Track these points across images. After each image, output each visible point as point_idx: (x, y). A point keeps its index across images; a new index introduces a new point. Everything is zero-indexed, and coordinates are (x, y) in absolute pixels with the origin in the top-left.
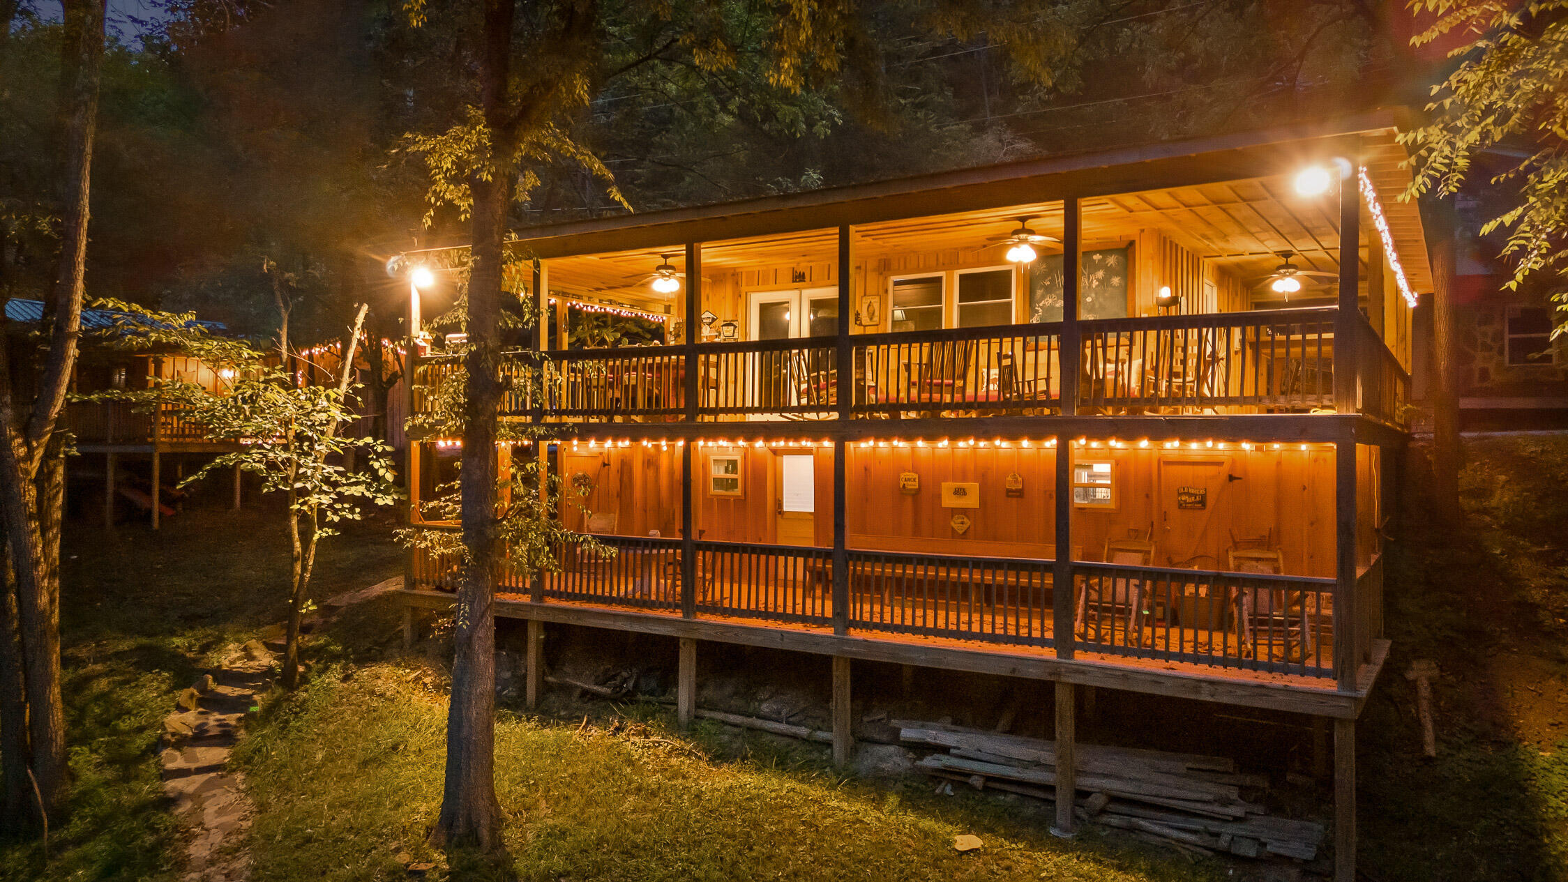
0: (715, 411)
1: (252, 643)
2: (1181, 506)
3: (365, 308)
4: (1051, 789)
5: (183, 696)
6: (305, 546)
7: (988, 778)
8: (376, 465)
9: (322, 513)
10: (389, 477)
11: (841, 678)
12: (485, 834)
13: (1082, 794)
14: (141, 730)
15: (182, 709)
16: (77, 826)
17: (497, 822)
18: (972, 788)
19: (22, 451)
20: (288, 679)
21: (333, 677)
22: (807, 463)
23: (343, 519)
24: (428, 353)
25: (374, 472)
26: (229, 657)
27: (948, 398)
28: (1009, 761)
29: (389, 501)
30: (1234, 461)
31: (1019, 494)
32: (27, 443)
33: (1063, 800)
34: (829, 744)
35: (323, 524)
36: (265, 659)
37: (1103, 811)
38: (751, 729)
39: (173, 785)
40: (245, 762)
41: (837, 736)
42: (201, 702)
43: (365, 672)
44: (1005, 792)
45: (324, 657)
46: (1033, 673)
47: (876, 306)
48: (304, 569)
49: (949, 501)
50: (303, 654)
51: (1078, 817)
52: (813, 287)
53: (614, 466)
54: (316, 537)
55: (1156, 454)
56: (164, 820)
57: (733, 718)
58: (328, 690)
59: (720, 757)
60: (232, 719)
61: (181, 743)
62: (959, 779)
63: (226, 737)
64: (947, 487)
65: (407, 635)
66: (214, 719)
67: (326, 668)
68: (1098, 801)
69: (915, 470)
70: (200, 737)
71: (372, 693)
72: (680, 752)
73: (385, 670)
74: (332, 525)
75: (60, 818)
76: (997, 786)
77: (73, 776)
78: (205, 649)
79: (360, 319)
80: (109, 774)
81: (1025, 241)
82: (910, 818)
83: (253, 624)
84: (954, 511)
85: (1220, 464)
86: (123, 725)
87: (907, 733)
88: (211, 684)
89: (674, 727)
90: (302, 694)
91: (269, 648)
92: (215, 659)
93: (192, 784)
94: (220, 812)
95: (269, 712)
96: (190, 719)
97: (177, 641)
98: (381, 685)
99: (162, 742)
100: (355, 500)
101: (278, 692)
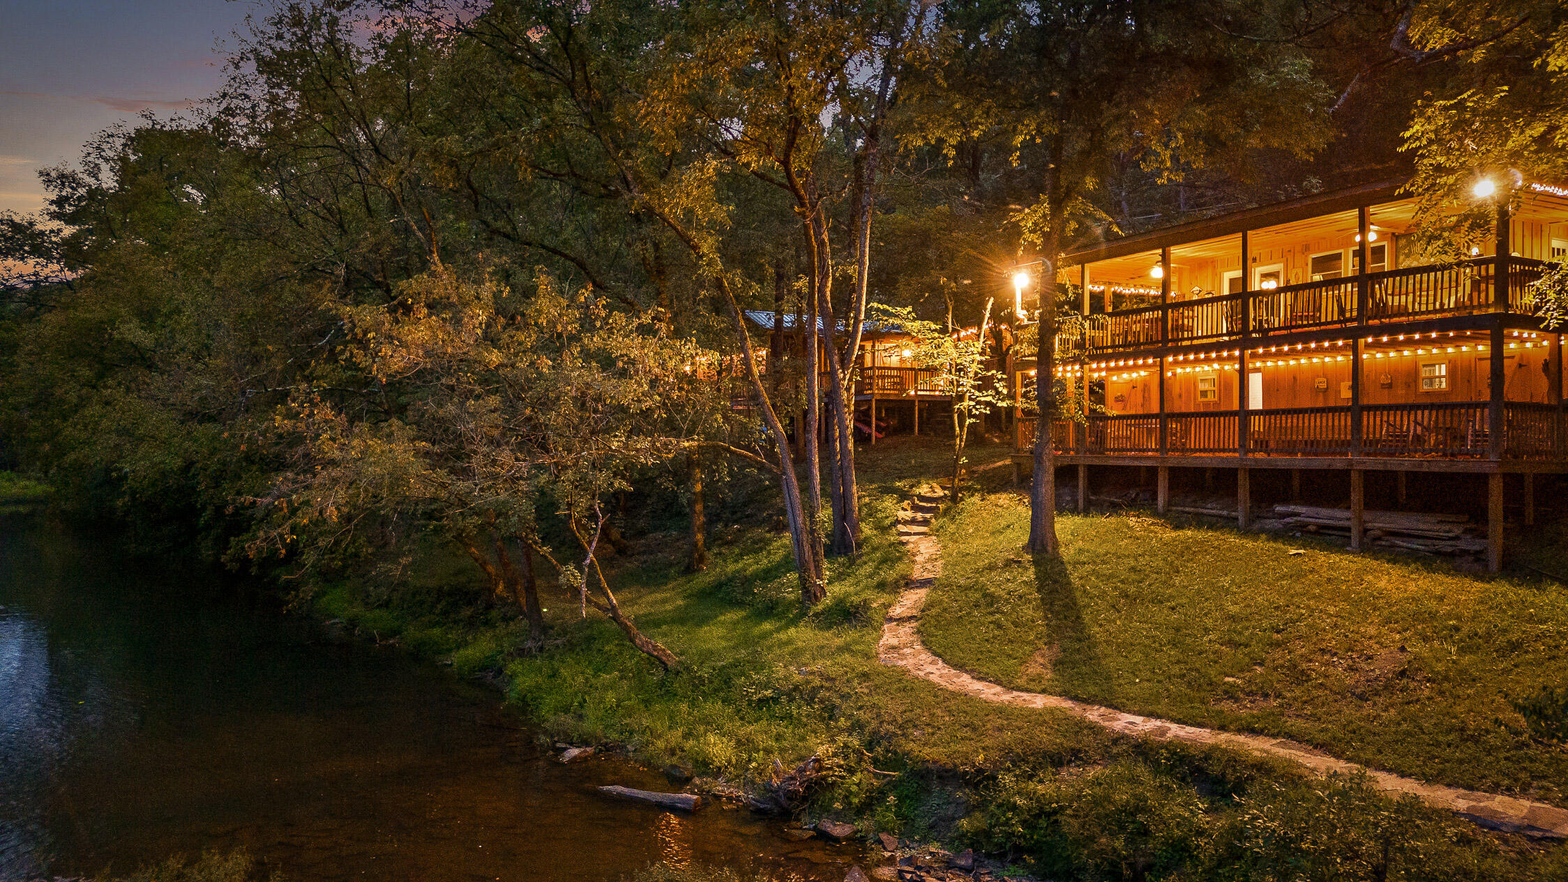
0: (1191, 339)
1: (935, 485)
3: (992, 299)
4: (1348, 529)
5: (905, 504)
6: (962, 428)
7: (1319, 527)
8: (998, 385)
9: (970, 411)
10: (1005, 391)
11: (1243, 480)
12: (1050, 549)
13: (1366, 531)
15: (904, 510)
16: (865, 549)
17: (1056, 544)
18: (1310, 532)
20: (954, 499)
21: (976, 499)
22: (1258, 376)
23: (981, 413)
25: (996, 389)
26: (924, 490)
28: (1333, 518)
29: (1005, 404)
30: (1522, 355)
31: (1389, 386)
32: (843, 372)
33: (1354, 534)
34: (1237, 518)
35: (971, 416)
36: (940, 493)
37: (1379, 538)
38: (1197, 514)
39: (904, 538)
40: (937, 532)
41: (1240, 514)
42: (912, 508)
43: (993, 497)
45: (972, 491)
48: (961, 441)
50: (961, 489)
51: (1362, 542)
54: (967, 423)
55: (1472, 354)
56: (903, 549)
57: (1188, 509)
58: (974, 504)
59: (1177, 527)
60: (928, 516)
61: (906, 523)
62: (1302, 527)
63: (925, 522)
65: (1016, 481)
66: (919, 516)
67: (973, 495)
68: (1375, 533)
69: (1325, 376)
70: (913, 521)
71: (996, 505)
72: (1153, 524)
73: (1004, 496)
74: (975, 416)
75: (859, 546)
77: (862, 531)
78: (912, 487)
79: (989, 306)
80: (875, 532)
82: (1272, 544)
83: (935, 476)
86: (880, 515)
87: (1279, 509)
88: (917, 502)
89: (1155, 514)
90: (960, 506)
91: (944, 488)
92: (917, 491)
93: (913, 539)
94: (927, 548)
95: (946, 512)
96: (909, 514)
97: (898, 484)
98: (1001, 502)
99: (897, 522)
100: (988, 404)
101: (950, 504)
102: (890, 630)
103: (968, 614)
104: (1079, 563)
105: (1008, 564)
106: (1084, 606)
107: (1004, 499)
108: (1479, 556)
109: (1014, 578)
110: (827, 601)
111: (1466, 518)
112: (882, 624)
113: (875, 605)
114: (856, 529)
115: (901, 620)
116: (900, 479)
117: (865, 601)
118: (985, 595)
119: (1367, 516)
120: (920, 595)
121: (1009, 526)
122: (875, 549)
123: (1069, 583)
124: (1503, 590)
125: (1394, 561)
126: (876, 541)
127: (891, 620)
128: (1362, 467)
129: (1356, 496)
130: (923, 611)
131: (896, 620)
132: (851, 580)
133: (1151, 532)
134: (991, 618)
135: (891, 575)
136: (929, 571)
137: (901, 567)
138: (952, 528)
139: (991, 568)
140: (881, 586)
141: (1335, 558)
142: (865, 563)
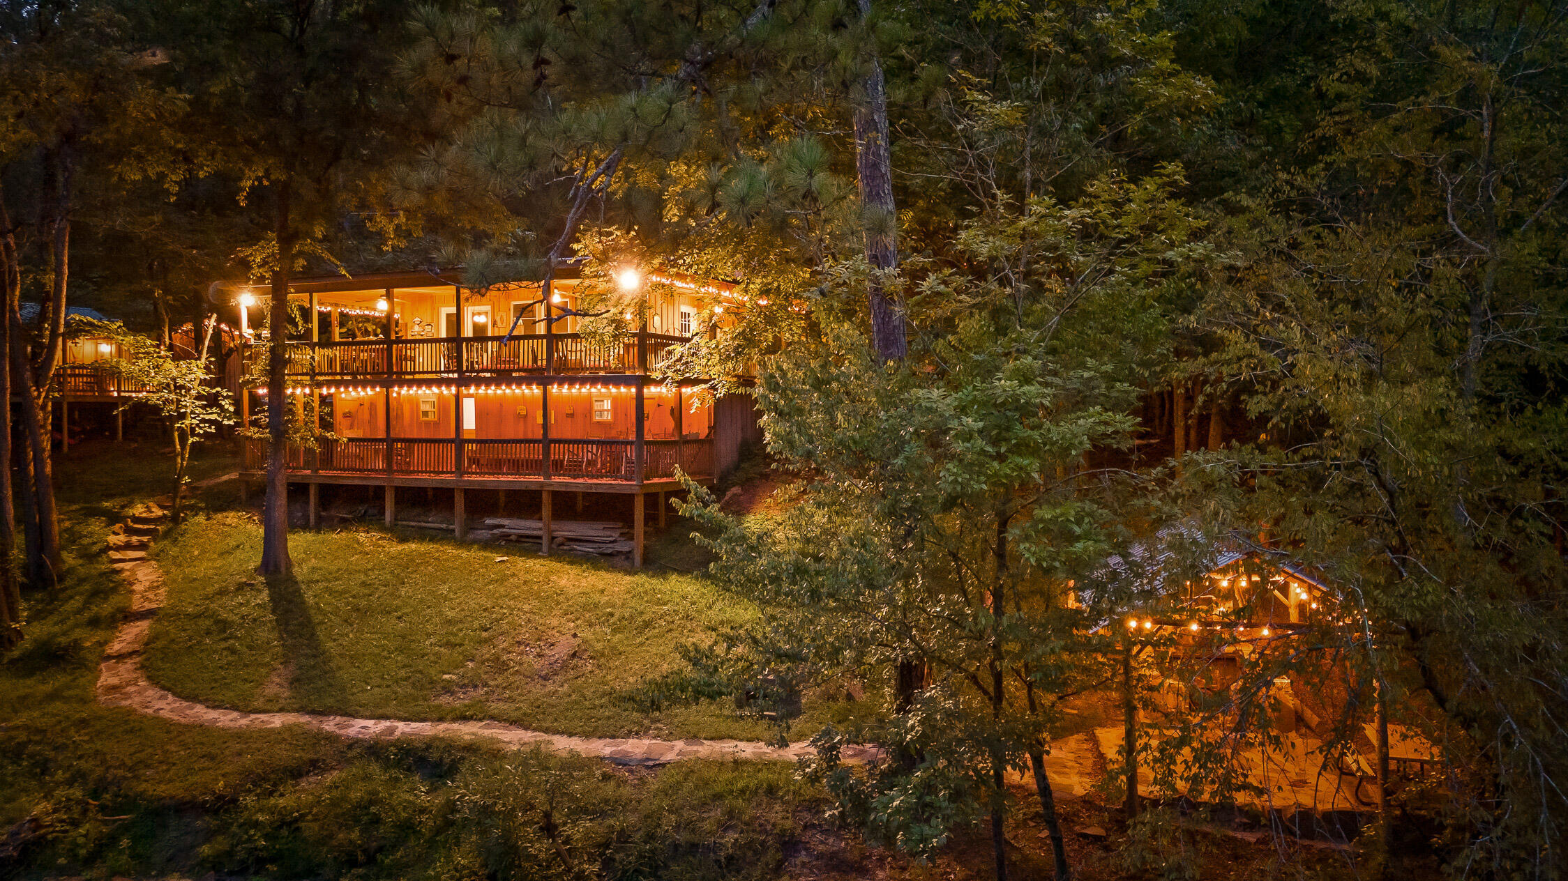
0: (414, 373)
1: (151, 504)
3: (215, 316)
4: (540, 538)
5: (115, 528)
6: (183, 448)
7: (518, 536)
8: (223, 403)
9: (193, 430)
10: (232, 409)
11: (459, 499)
12: (283, 569)
13: (553, 538)
14: (94, 543)
15: (116, 534)
16: (68, 582)
17: (289, 564)
18: (511, 541)
19: (36, 393)
20: (175, 519)
21: (201, 518)
22: (472, 400)
23: (205, 432)
24: (252, 341)
25: (221, 407)
26: (139, 510)
28: (529, 529)
29: (231, 423)
31: (572, 415)
32: (38, 390)
33: (545, 541)
34: (454, 531)
35: (193, 434)
36: (158, 512)
37: (562, 544)
38: (421, 528)
39: (117, 566)
40: (156, 556)
41: (457, 527)
42: (125, 532)
43: (219, 516)
45: (195, 510)
46: (533, 488)
48: (183, 459)
50: (184, 508)
51: (551, 548)
52: (473, 305)
53: (367, 406)
54: (189, 442)
56: (117, 578)
57: (413, 524)
58: (199, 524)
59: (403, 540)
60: (145, 539)
61: (118, 548)
62: (506, 537)
63: (142, 546)
65: (244, 497)
66: (134, 539)
67: (197, 515)
68: (560, 540)
69: (524, 404)
70: (128, 546)
71: (224, 524)
72: (381, 538)
73: (232, 514)
74: (198, 436)
75: (61, 579)
77: (64, 562)
78: (123, 507)
79: (212, 322)
80: (81, 561)
82: (482, 553)
83: (151, 493)
85: (654, 398)
86: (85, 541)
87: (488, 522)
88: (130, 524)
89: (383, 529)
90: (183, 527)
91: (162, 507)
92: (131, 512)
93: (128, 565)
94: (146, 575)
95: (166, 534)
96: (121, 539)
97: (106, 504)
98: (229, 521)
99: (108, 548)
100: (211, 422)
101: (171, 525)
102: (109, 669)
103: (199, 643)
104: (312, 582)
105: (240, 587)
106: (319, 624)
107: (231, 517)
108: (628, 555)
109: (248, 602)
110: (26, 644)
111: (620, 524)
112: (98, 664)
113: (88, 644)
114: (57, 559)
115: (120, 657)
116: (109, 496)
117: (76, 641)
118: (217, 622)
119: (553, 527)
120: (143, 626)
121: (238, 546)
122: (82, 581)
123: (304, 603)
124: (642, 581)
125: (571, 563)
126: (82, 571)
127: (109, 657)
128: (551, 488)
129: (546, 511)
130: (147, 644)
131: (113, 657)
132: (55, 618)
133: (379, 546)
134: (224, 644)
135: (106, 608)
136: (151, 601)
137: (115, 601)
138: (174, 551)
139: (222, 593)
140: (94, 623)
141: (531, 563)
142: (71, 597)
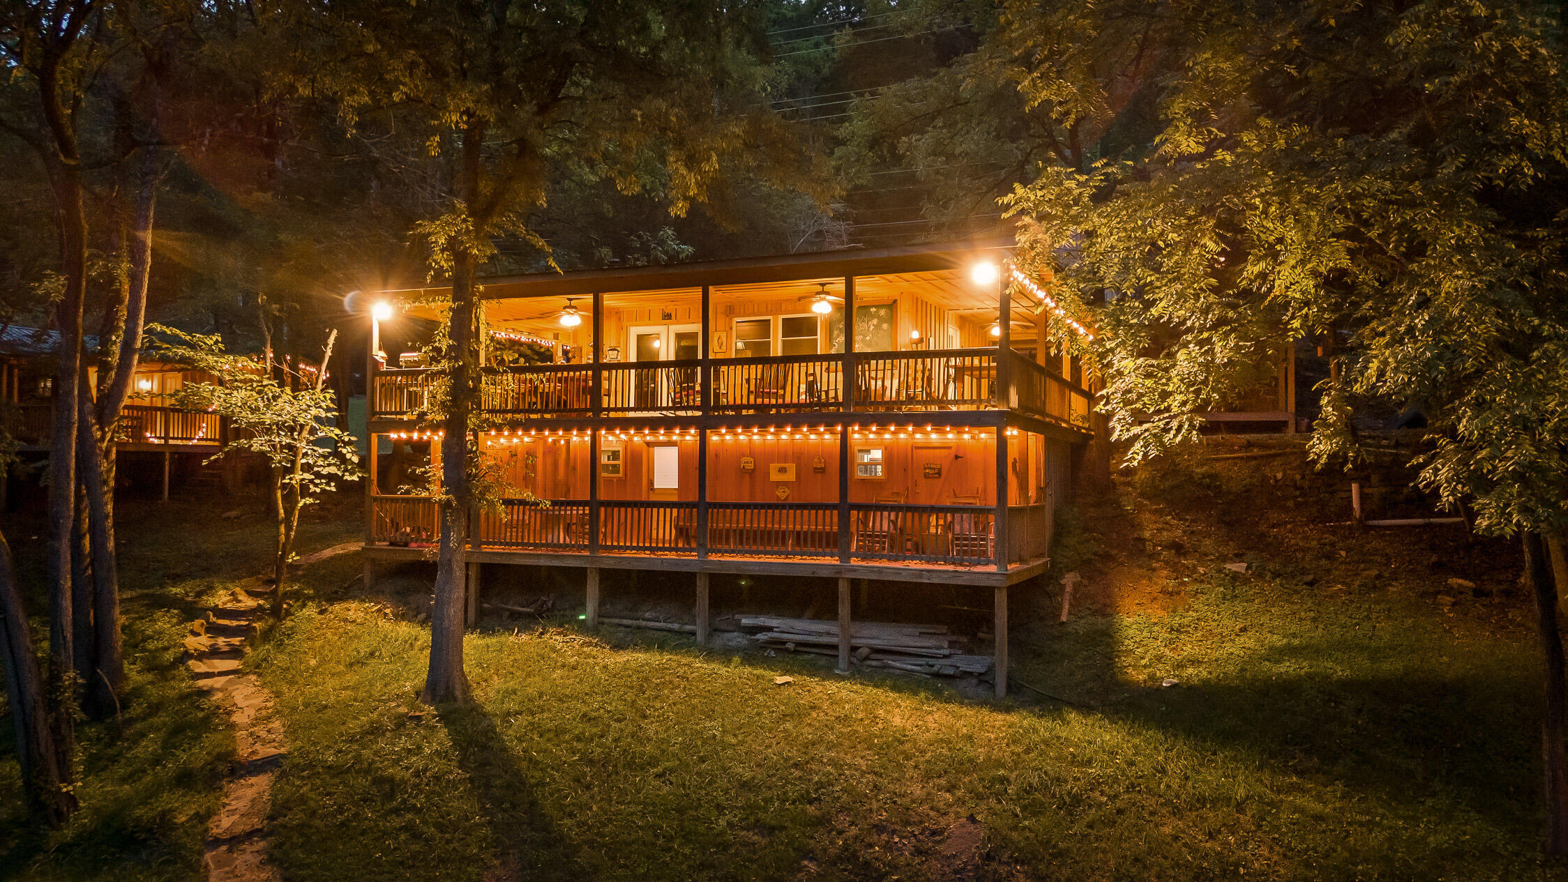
1: (238, 590)
2: (926, 476)
3: (335, 332)
4: (835, 647)
5: (197, 624)
7: (798, 644)
8: (344, 451)
9: (304, 487)
10: (355, 459)
11: (702, 589)
12: (458, 693)
13: (854, 649)
14: (166, 649)
15: (195, 634)
16: (136, 709)
18: (787, 650)
19: (99, 434)
20: (277, 613)
21: (311, 610)
22: (674, 451)
24: (384, 368)
25: (342, 456)
26: (221, 598)
27: (773, 401)
28: (810, 633)
29: (355, 478)
30: (958, 446)
31: (823, 471)
32: (102, 429)
33: (843, 653)
34: (693, 634)
35: (305, 493)
36: (249, 603)
37: (867, 658)
38: (638, 628)
39: (203, 683)
40: (257, 668)
41: (699, 628)
42: (208, 630)
43: (337, 607)
44: (809, 653)
45: (302, 599)
46: (824, 574)
47: (724, 339)
48: (289, 528)
49: (775, 477)
50: (287, 595)
51: (852, 663)
52: (677, 324)
53: (522, 457)
54: (301, 504)
55: (910, 442)
56: (205, 703)
57: (625, 622)
58: (310, 619)
60: (236, 641)
61: (201, 656)
62: (778, 645)
63: (235, 653)
64: (774, 467)
65: (367, 581)
66: (221, 641)
67: (304, 605)
68: (864, 651)
69: (751, 455)
70: (214, 653)
71: (345, 620)
72: (590, 644)
73: (354, 605)
74: (313, 495)
75: (125, 704)
76: (805, 649)
77: (126, 678)
78: (199, 594)
79: (331, 341)
80: (150, 677)
81: (824, 299)
82: (748, 669)
83: (235, 575)
84: (778, 484)
85: (950, 448)
86: (151, 646)
87: (745, 621)
88: (213, 619)
89: (583, 628)
90: (289, 624)
91: (250, 594)
92: (211, 601)
93: (218, 682)
94: (246, 697)
95: (267, 635)
96: (202, 642)
97: (174, 590)
98: (351, 615)
99: (187, 655)
101: (271, 621)
102: (219, 864)
103: (356, 815)
104: (508, 714)
105: (401, 723)
107: (354, 610)
108: (984, 679)
110: (82, 819)
111: (944, 629)
112: (201, 853)
113: (182, 819)
114: (118, 675)
115: (235, 841)
116: (176, 579)
117: (163, 814)
120: (260, 784)
121: (372, 654)
122: (155, 709)
126: (154, 692)
127: (217, 842)
129: (844, 609)
130: (271, 818)
131: (224, 842)
132: (121, 770)
133: (588, 656)
135: (196, 755)
136: (265, 742)
137: (211, 741)
138: (281, 660)
140: (185, 780)
142: (143, 735)
